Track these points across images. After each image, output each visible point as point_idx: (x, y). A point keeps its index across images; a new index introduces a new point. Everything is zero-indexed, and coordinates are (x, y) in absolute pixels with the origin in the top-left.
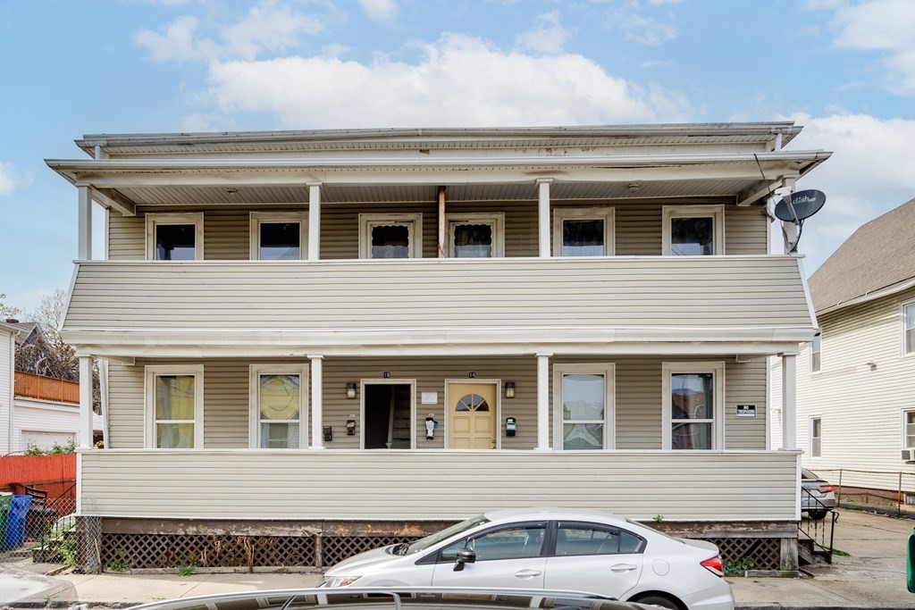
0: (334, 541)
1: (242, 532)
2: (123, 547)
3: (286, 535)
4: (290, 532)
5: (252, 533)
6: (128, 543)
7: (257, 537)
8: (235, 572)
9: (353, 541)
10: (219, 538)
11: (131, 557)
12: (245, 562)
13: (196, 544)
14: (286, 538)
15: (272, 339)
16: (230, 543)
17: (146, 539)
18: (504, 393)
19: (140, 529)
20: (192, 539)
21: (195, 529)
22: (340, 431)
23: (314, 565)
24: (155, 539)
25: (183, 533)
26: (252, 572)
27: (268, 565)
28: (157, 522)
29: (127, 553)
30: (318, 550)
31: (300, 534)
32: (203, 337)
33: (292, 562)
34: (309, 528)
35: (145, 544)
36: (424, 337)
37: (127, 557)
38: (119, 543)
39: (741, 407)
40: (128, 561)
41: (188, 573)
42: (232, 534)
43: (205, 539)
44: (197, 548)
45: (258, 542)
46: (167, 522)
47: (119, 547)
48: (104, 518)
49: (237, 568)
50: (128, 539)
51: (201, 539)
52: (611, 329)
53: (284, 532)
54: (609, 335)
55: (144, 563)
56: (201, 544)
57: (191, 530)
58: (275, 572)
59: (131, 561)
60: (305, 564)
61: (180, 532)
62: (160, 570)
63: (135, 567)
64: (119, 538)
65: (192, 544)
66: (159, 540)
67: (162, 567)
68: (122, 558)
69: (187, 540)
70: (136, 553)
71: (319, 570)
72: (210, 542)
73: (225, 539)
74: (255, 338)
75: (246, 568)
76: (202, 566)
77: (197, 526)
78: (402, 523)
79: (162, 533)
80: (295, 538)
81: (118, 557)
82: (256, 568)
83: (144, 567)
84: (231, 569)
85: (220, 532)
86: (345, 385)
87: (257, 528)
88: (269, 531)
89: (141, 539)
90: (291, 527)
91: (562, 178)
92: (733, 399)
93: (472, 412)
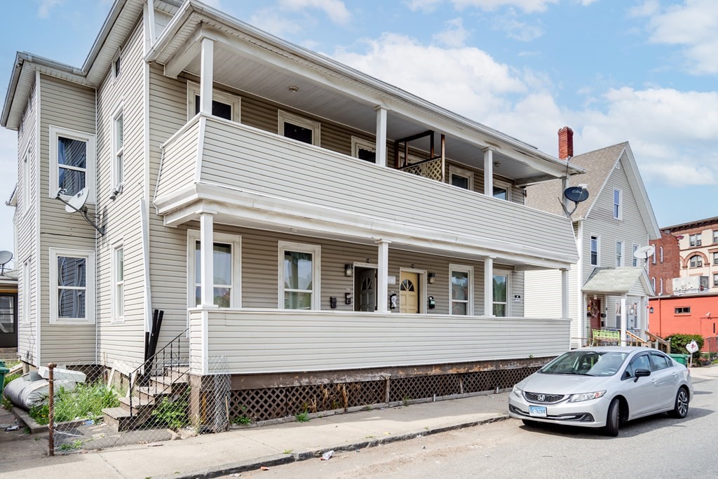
0: (396, 382)
1: (342, 380)
2: (245, 403)
3: (370, 380)
4: (372, 377)
5: (348, 381)
6: (249, 398)
7: (350, 384)
8: (336, 413)
9: (406, 381)
10: (325, 386)
11: (253, 411)
12: (342, 405)
13: (308, 393)
14: (368, 382)
15: (366, 223)
16: (332, 390)
17: (265, 393)
18: (429, 280)
19: (262, 384)
20: (304, 389)
21: (307, 380)
22: (340, 301)
23: (384, 401)
24: (273, 392)
25: (298, 385)
26: (346, 412)
27: (355, 405)
28: (277, 376)
29: (249, 407)
30: (388, 390)
31: (378, 379)
33: (370, 402)
34: (383, 374)
35: (266, 397)
37: (249, 411)
38: (240, 399)
39: (516, 296)
40: (251, 415)
41: (301, 420)
42: (336, 382)
43: (315, 388)
44: (307, 397)
45: (350, 387)
46: (285, 376)
47: (241, 403)
48: (233, 375)
49: (336, 410)
50: (248, 394)
51: (311, 388)
53: (368, 378)
55: (266, 415)
56: (311, 392)
57: (305, 381)
58: (361, 410)
59: (253, 415)
60: (378, 402)
61: (296, 384)
62: (280, 419)
63: (258, 420)
64: (240, 394)
65: (304, 394)
66: (278, 392)
67: (282, 417)
68: (245, 412)
69: (301, 390)
70: (258, 407)
71: (387, 405)
72: (318, 392)
73: (328, 387)
74: (356, 220)
75: (342, 410)
76: (311, 412)
77: (309, 378)
78: (431, 366)
79: (281, 386)
80: (374, 382)
81: (240, 413)
82: (350, 409)
83: (266, 419)
84: (332, 412)
85: (326, 381)
86: (343, 266)
87: (351, 376)
88: (359, 378)
89: (261, 393)
90: (372, 373)
91: (498, 150)
92: (514, 292)
93: (407, 292)
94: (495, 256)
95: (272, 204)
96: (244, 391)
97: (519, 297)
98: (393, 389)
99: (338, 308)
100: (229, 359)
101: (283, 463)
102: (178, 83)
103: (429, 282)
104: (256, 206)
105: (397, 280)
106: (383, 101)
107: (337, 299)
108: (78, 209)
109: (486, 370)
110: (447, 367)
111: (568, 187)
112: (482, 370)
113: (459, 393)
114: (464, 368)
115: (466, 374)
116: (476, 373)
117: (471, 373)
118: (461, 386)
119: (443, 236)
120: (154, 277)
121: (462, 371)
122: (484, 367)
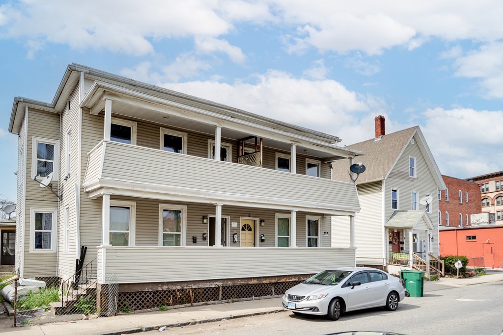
0: (226, 288)
1: (189, 287)
2: (128, 300)
3: (208, 287)
4: (209, 285)
5: (194, 287)
6: (130, 297)
7: (195, 289)
8: (185, 306)
9: (233, 288)
10: (178, 290)
11: (133, 305)
12: (189, 302)
13: (167, 294)
14: (207, 288)
15: (205, 195)
16: (183, 293)
17: (140, 294)
19: (138, 289)
20: (165, 292)
21: (167, 287)
22: (199, 239)
23: (218, 300)
24: (145, 294)
25: (161, 289)
26: (192, 306)
27: (199, 302)
28: (147, 285)
29: (130, 302)
30: (221, 293)
31: (214, 286)
32: (175, 190)
33: (209, 299)
34: (217, 283)
35: (140, 297)
36: (261, 200)
37: (130, 305)
38: (125, 297)
39: (325, 233)
40: (131, 306)
41: (163, 310)
42: (185, 288)
43: (172, 292)
44: (167, 297)
45: (195, 291)
46: (152, 284)
47: (125, 300)
48: (120, 284)
49: (186, 305)
50: (130, 295)
51: (169, 292)
52: (315, 203)
53: (207, 285)
54: (314, 205)
55: (140, 307)
56: (169, 294)
57: (165, 288)
58: (202, 305)
59: (133, 307)
60: (214, 300)
61: (160, 289)
62: (149, 310)
63: (135, 310)
64: (125, 295)
65: (165, 295)
66: (148, 294)
67: (150, 308)
68: (127, 305)
69: (162, 293)
70: (135, 302)
71: (220, 302)
72: (174, 294)
73: (180, 291)
74: (199, 194)
75: (190, 304)
76: (169, 305)
77: (168, 285)
78: (251, 278)
79: (150, 290)
80: (211, 288)
81: (125, 305)
82: (194, 304)
83: (140, 309)
84: (183, 305)
85: (179, 287)
86: (202, 217)
87: (195, 284)
88: (201, 286)
89: (138, 294)
90: (210, 283)
91: (300, 145)
92: (323, 230)
93: (247, 232)
94: (297, 210)
95: (145, 187)
96: (127, 293)
97: (328, 233)
98: (224, 293)
99: (197, 243)
100: (117, 275)
101: (135, 332)
102: (98, 118)
103: (261, 225)
104: (135, 189)
105: (239, 225)
106: (218, 122)
107: (197, 238)
108: (47, 185)
109: (291, 280)
110: (262, 279)
111: (353, 164)
112: (287, 280)
113: (272, 295)
114: (275, 280)
115: (277, 283)
116: (284, 282)
117: (280, 283)
118: (273, 291)
119: (259, 200)
120: (82, 228)
121: (273, 281)
122: (289, 279)
